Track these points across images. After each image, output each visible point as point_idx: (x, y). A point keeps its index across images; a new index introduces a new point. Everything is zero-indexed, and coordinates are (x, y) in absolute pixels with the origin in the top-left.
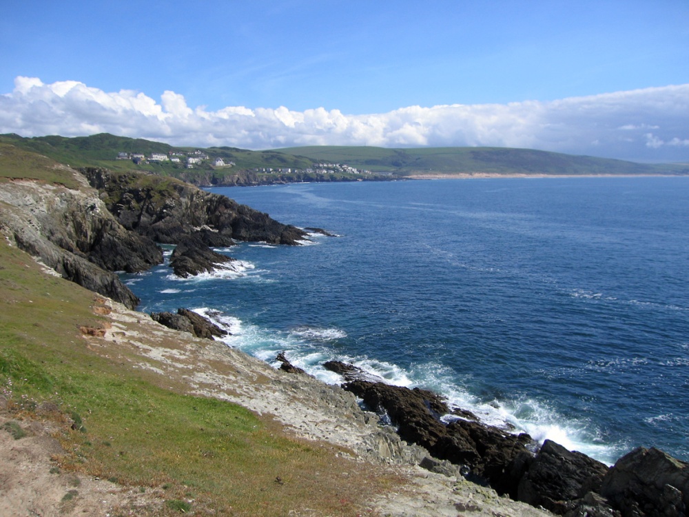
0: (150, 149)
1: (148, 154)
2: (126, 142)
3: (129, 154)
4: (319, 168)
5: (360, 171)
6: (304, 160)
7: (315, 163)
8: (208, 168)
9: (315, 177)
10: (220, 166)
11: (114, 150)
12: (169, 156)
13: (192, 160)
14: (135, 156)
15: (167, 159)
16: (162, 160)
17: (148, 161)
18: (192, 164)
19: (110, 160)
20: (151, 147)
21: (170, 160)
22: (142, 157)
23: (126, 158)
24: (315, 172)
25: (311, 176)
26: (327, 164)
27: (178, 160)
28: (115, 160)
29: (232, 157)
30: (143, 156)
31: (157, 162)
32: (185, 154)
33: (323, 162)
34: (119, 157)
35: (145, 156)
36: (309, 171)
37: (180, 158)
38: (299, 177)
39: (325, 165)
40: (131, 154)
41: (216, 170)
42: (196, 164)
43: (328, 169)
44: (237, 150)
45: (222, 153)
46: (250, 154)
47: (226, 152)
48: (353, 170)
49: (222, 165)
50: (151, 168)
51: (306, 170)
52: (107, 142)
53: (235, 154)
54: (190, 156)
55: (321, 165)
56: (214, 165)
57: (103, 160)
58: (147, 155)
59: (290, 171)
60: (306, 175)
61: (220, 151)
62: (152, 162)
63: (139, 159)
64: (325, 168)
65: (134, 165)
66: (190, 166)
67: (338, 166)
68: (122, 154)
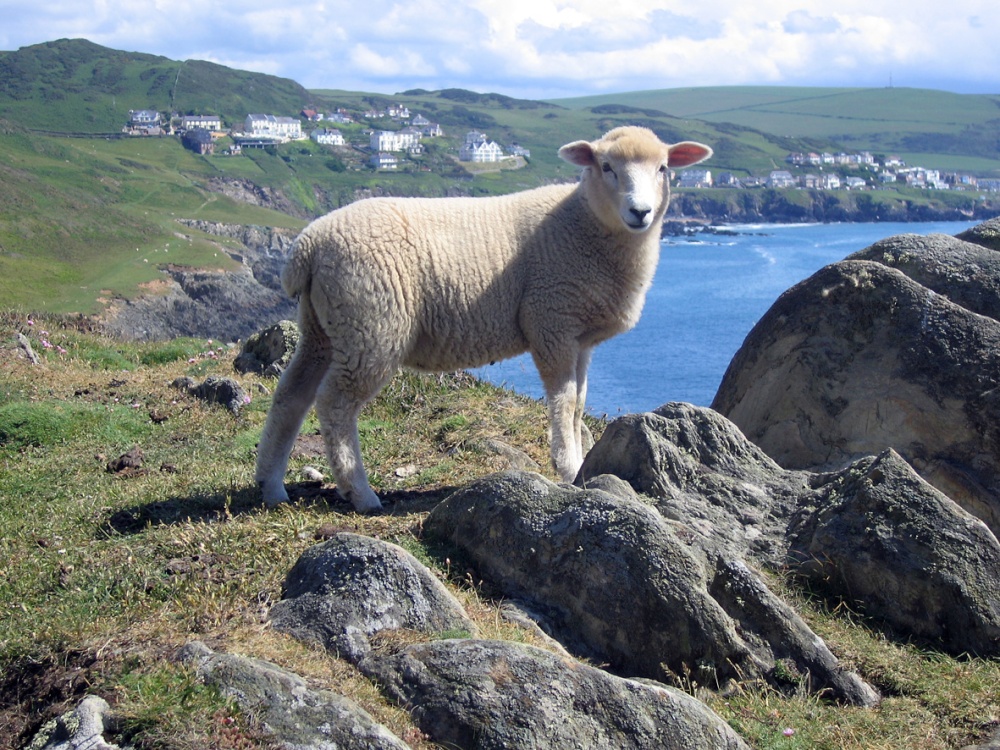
0: (238, 97)
1: (235, 117)
2: (153, 72)
3: (167, 116)
4: (808, 167)
5: (950, 181)
6: (744, 139)
7: (794, 150)
8: (448, 169)
9: (807, 202)
10: (488, 163)
11: (114, 101)
12: (306, 128)
13: (389, 141)
14: (190, 124)
15: (303, 137)
16: (285, 140)
17: (237, 141)
18: (393, 154)
19: (103, 136)
20: (240, 90)
21: (313, 139)
22: (212, 125)
23: (155, 130)
24: (802, 184)
25: (792, 200)
26: (836, 155)
27: (338, 140)
28: (118, 136)
29: (493, 125)
30: (218, 125)
31: (269, 148)
32: (355, 117)
33: (818, 146)
34: (131, 124)
35: (226, 125)
36: (782, 180)
37: (344, 133)
38: (746, 201)
39: (829, 159)
40: (175, 118)
41: (480, 178)
42: (405, 154)
43: (843, 172)
44: (505, 102)
45: (457, 112)
46: (550, 116)
47: (471, 108)
48: (930, 176)
49: (493, 159)
50: (251, 166)
51: (767, 174)
52: (83, 72)
53: (500, 116)
54: (378, 127)
55: (814, 159)
56: (468, 158)
57: (80, 135)
58: (230, 119)
59: (708, 178)
60: (771, 194)
61: (448, 105)
62: (250, 145)
63: (205, 133)
64: (829, 169)
65: (185, 157)
66: (387, 163)
67: (870, 160)
68: (142, 116)
